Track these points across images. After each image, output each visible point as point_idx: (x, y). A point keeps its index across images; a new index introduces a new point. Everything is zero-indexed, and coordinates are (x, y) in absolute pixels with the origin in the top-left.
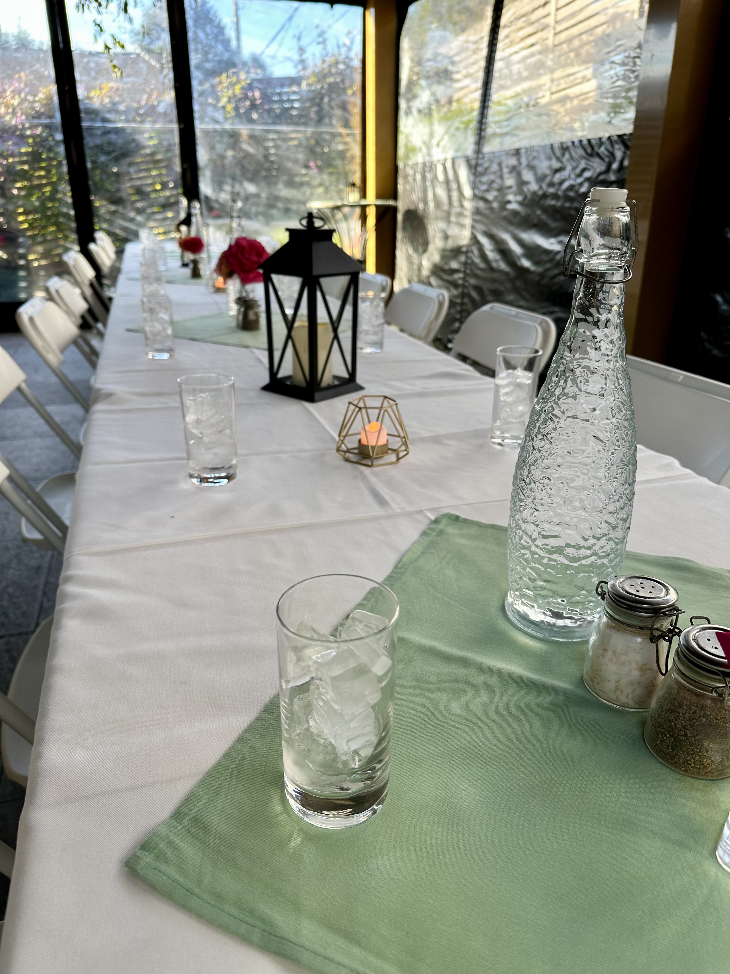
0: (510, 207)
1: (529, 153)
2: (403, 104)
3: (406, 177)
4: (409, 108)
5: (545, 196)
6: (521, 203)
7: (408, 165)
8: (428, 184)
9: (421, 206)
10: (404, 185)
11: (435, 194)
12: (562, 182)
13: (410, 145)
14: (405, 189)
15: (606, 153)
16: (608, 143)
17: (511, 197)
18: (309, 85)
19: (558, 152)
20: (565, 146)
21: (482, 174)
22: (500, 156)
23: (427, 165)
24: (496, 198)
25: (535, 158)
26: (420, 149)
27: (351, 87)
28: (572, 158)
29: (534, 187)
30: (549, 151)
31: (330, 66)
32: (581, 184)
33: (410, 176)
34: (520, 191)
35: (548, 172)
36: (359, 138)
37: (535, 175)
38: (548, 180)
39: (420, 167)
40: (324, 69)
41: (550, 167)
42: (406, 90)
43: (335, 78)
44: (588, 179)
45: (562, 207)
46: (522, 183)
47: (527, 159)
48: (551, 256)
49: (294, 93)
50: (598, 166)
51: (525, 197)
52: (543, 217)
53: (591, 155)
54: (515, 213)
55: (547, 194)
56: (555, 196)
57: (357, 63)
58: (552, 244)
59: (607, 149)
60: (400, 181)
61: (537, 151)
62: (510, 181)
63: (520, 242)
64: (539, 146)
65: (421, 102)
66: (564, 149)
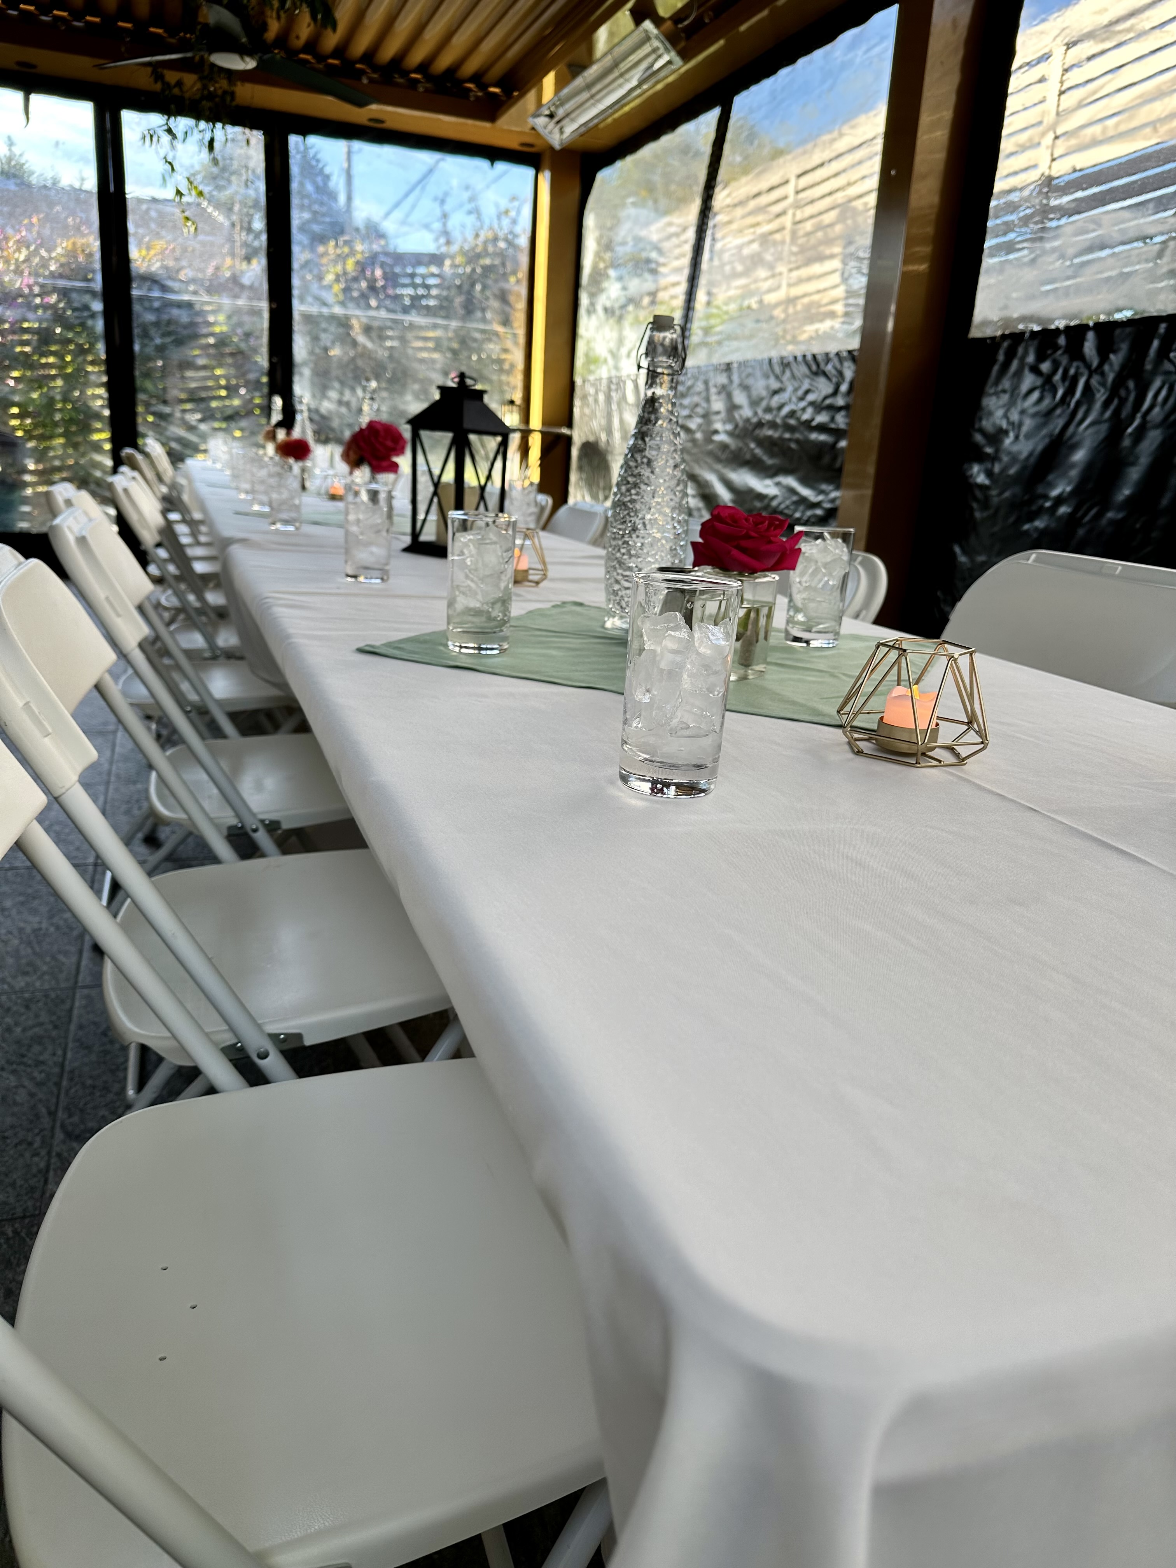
0: (717, 438)
1: (743, 368)
2: (584, 300)
3: (584, 397)
4: (592, 304)
5: (760, 424)
6: (730, 434)
7: (589, 381)
8: (614, 407)
9: (603, 437)
10: (582, 408)
11: (622, 421)
12: (780, 408)
13: (591, 354)
14: (583, 414)
15: (834, 372)
16: (836, 361)
17: (718, 426)
18: (454, 266)
19: (777, 369)
20: (785, 361)
21: (683, 396)
22: (707, 372)
23: (614, 380)
24: (700, 426)
25: (749, 375)
26: (605, 361)
27: (514, 272)
28: (793, 377)
29: (747, 412)
30: (766, 367)
31: (485, 242)
32: (804, 410)
33: (590, 395)
34: (730, 418)
35: (764, 393)
36: (522, 340)
37: (749, 397)
38: (764, 404)
39: (604, 382)
40: (477, 245)
41: (767, 387)
42: (589, 280)
43: (492, 259)
44: (812, 404)
45: (781, 439)
46: (732, 408)
47: (740, 377)
48: (766, 501)
49: (433, 275)
50: (824, 387)
51: (736, 426)
52: (758, 451)
53: (816, 374)
54: (724, 446)
55: (763, 421)
56: (773, 425)
57: (523, 241)
58: (767, 486)
59: (835, 368)
60: (577, 403)
61: (753, 367)
62: (718, 405)
63: (729, 485)
64: (755, 361)
65: (608, 298)
66: (785, 364)
